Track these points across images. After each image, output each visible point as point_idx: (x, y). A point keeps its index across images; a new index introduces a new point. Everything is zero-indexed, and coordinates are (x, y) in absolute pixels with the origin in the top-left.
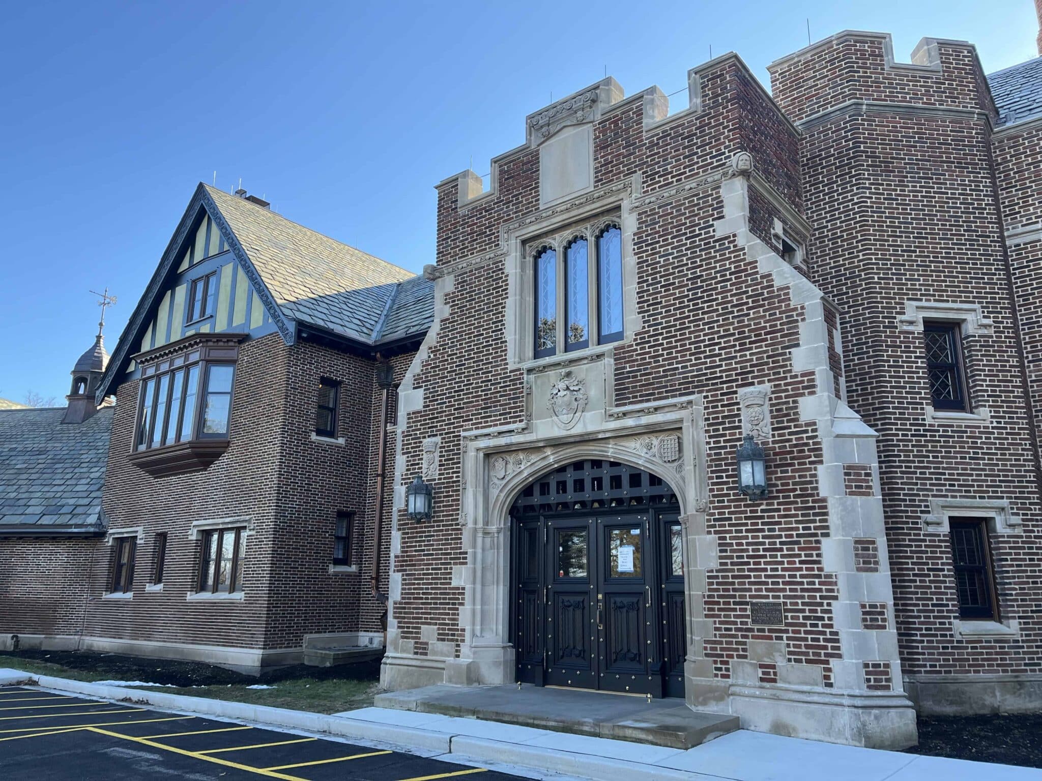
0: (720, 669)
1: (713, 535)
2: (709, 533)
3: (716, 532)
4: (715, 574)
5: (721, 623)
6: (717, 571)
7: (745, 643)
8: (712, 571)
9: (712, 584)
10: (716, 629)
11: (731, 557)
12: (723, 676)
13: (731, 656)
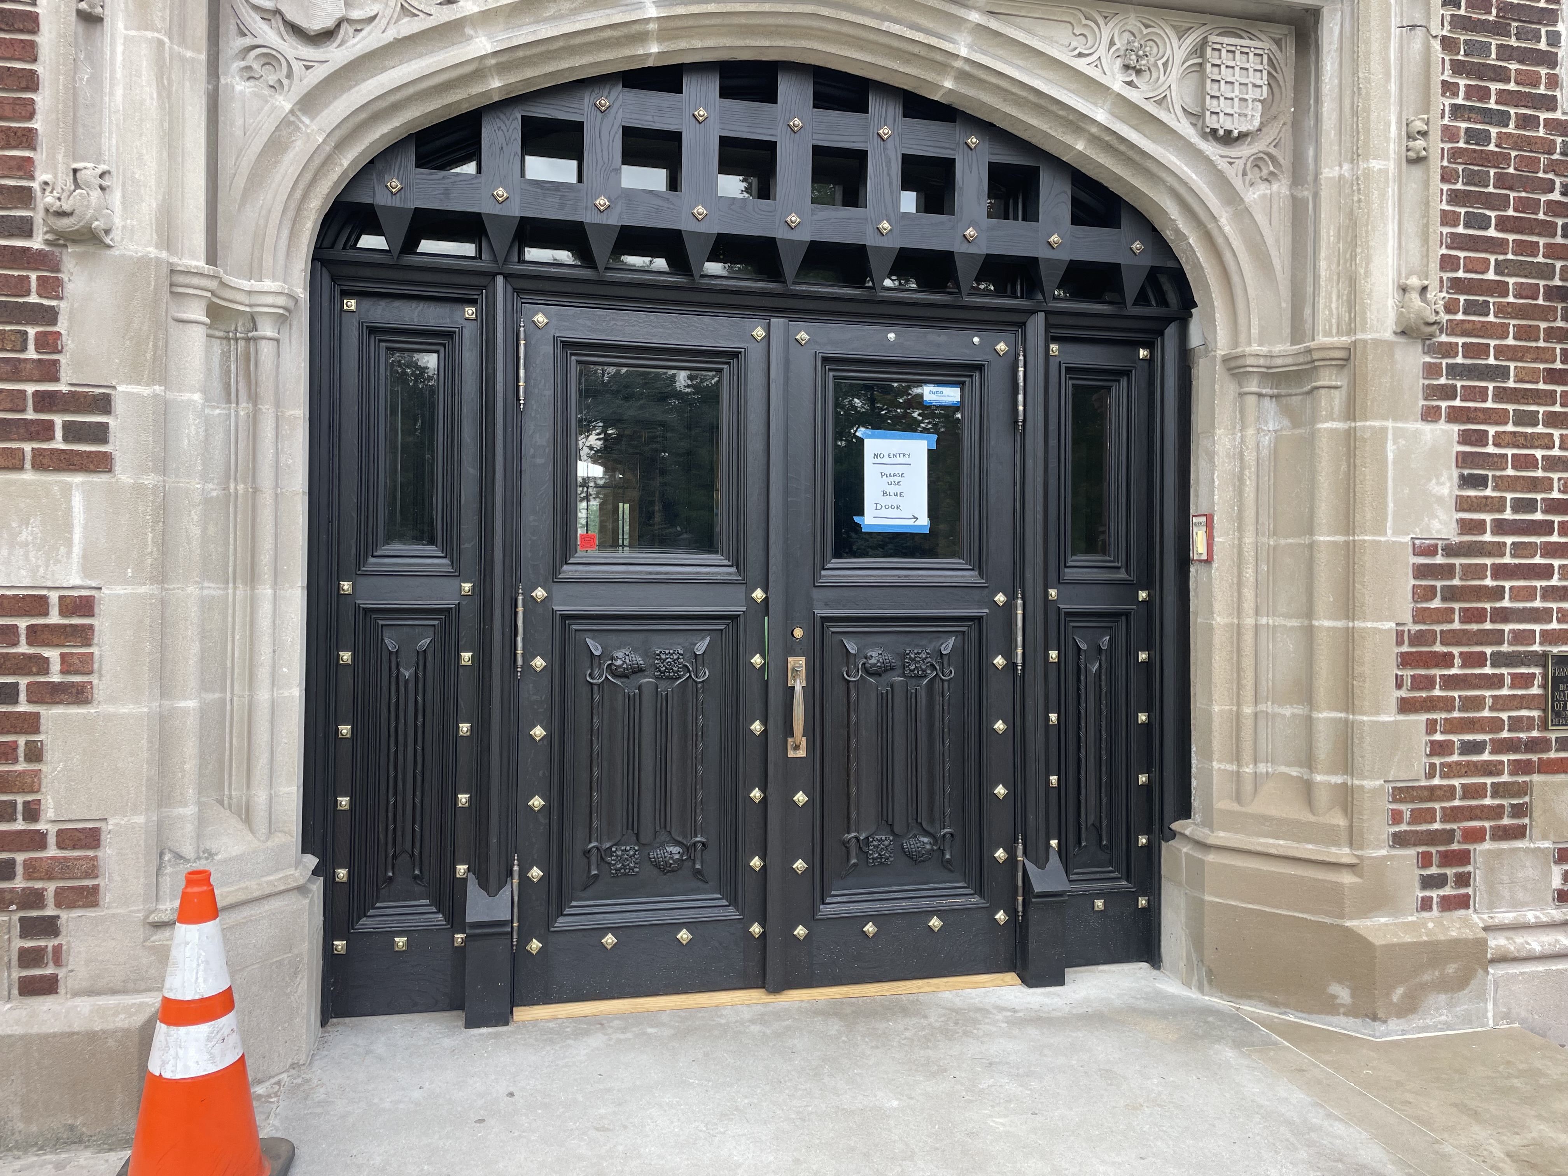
0: (1438, 882)
1: (1443, 426)
2: (1430, 415)
3: (1455, 415)
4: (1439, 560)
5: (1452, 726)
6: (1451, 550)
7: (1523, 790)
8: (1431, 551)
9: (1430, 594)
10: (1438, 748)
11: (1498, 505)
12: (1448, 904)
13: (1477, 836)
